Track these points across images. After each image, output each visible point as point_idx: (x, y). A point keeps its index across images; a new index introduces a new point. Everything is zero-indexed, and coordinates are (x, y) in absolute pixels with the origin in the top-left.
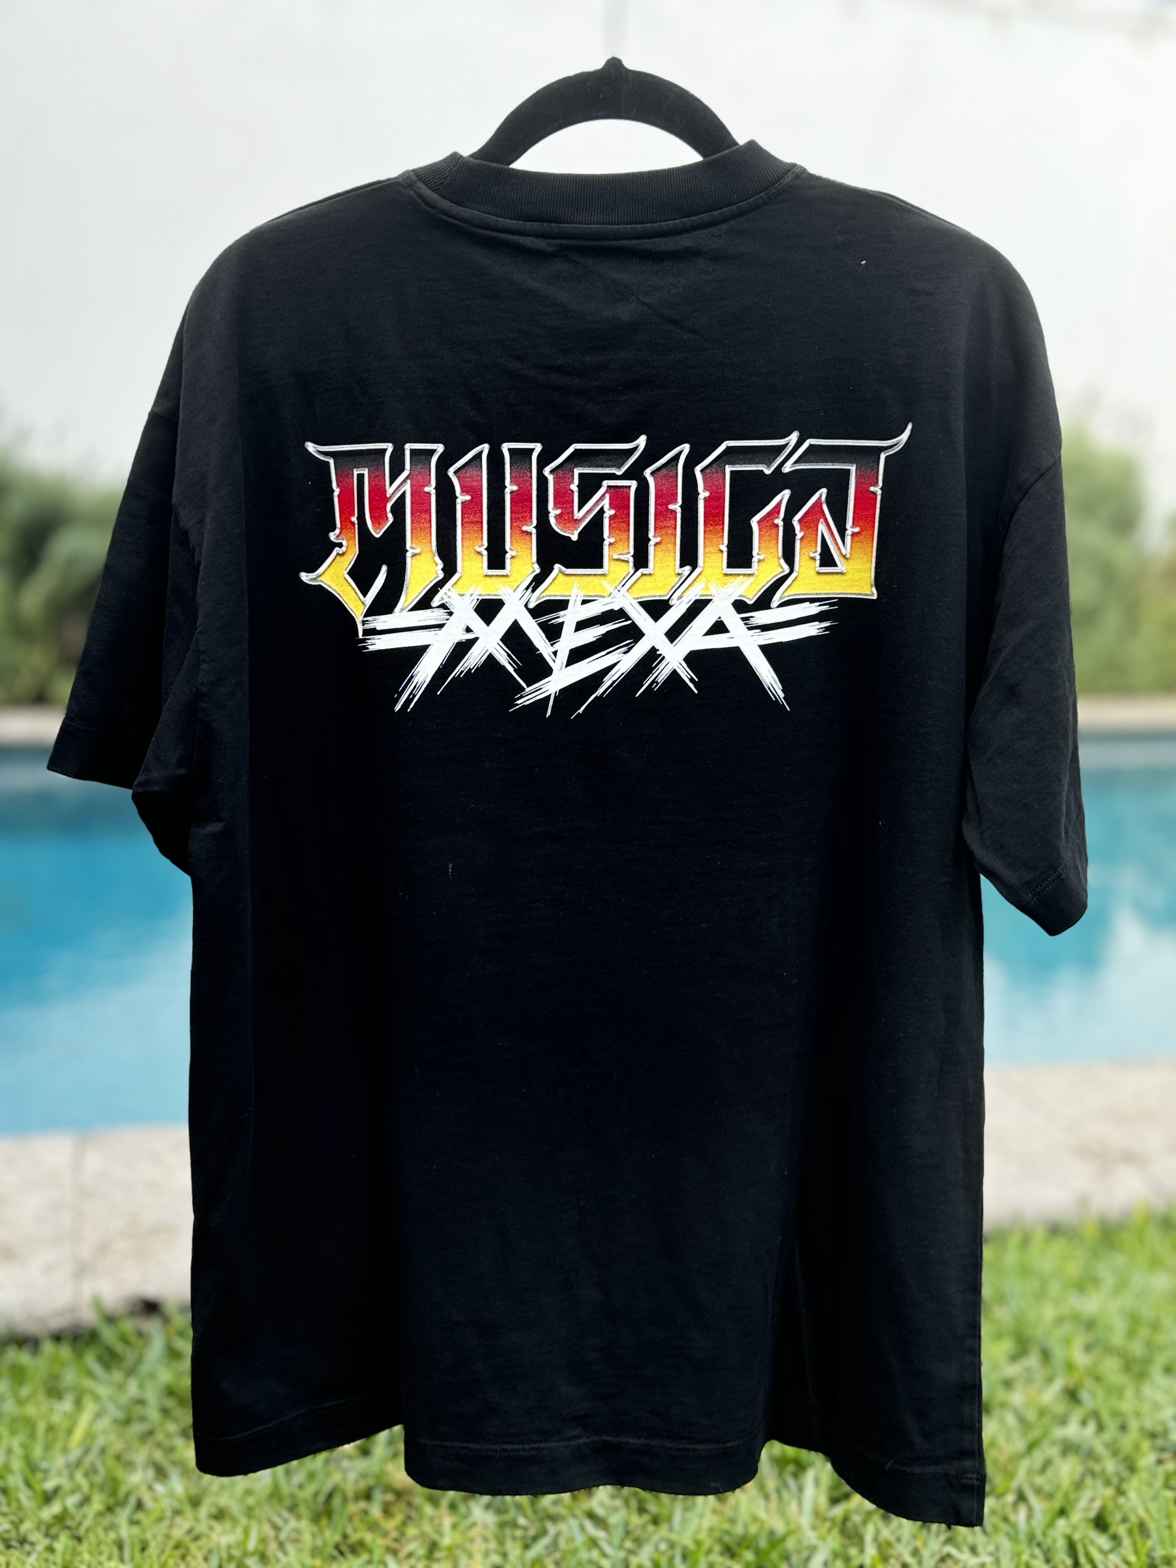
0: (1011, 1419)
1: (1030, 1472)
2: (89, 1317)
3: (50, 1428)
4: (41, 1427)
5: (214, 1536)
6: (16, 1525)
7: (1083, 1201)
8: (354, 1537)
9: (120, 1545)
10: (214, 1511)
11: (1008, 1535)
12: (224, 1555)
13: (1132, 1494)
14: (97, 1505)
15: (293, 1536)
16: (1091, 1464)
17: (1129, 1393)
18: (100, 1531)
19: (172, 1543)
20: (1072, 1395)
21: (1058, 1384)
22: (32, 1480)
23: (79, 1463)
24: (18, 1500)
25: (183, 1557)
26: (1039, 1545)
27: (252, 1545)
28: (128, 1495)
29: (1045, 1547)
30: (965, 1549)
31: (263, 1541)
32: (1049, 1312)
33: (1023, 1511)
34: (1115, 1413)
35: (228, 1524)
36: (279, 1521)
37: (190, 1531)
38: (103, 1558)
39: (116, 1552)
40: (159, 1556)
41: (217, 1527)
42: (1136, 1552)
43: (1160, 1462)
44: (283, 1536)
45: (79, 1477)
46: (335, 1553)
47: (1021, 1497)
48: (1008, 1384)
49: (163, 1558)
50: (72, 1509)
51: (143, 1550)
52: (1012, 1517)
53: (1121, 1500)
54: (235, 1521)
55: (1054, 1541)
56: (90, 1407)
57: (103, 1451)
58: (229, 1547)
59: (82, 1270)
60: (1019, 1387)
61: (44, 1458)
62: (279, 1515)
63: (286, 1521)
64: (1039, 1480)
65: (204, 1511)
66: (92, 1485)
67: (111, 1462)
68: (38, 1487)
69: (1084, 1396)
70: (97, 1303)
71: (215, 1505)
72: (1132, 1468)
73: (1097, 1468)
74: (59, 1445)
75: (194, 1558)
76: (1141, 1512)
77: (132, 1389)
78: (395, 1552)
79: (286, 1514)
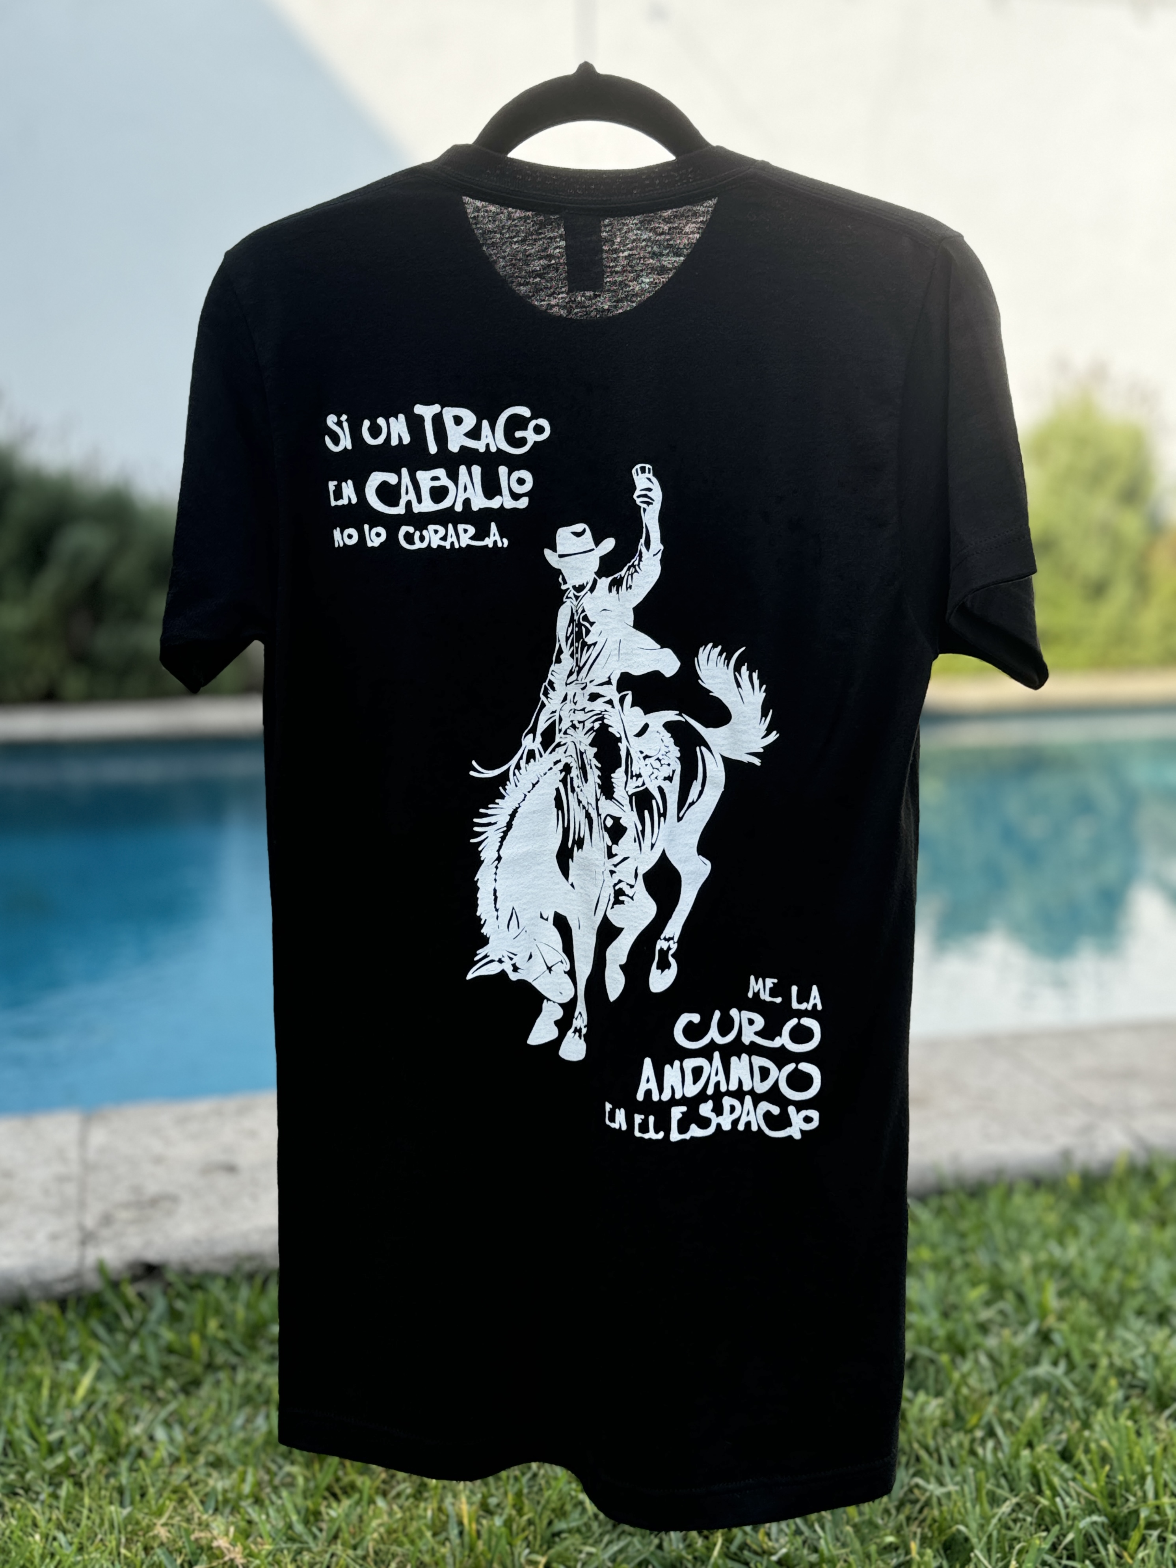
0: (984, 1360)
1: (1001, 1409)
2: (93, 1282)
3: (55, 1386)
4: (47, 1384)
5: (211, 1482)
6: (21, 1475)
7: (1066, 1155)
8: (346, 1480)
9: (121, 1491)
10: (211, 1459)
11: (974, 1466)
12: (220, 1498)
13: (1097, 1427)
14: (98, 1454)
15: (288, 1480)
16: (1060, 1400)
17: (1101, 1334)
18: (102, 1479)
19: (170, 1488)
20: (1045, 1337)
21: (1032, 1328)
22: (36, 1433)
23: (82, 1418)
24: (23, 1453)
25: (181, 1501)
26: (1005, 1475)
27: (247, 1488)
28: (129, 1445)
29: (1010, 1477)
30: (932, 1480)
31: (259, 1484)
32: (1026, 1260)
33: (990, 1444)
34: (1086, 1353)
35: (225, 1472)
36: (274, 1467)
37: (188, 1477)
38: (104, 1503)
39: (116, 1495)
40: (157, 1501)
41: (215, 1474)
42: (1097, 1480)
43: (1127, 1398)
44: (277, 1481)
45: (82, 1429)
46: (327, 1494)
47: (991, 1433)
48: (983, 1328)
49: (161, 1501)
50: (74, 1459)
51: (143, 1495)
52: (980, 1451)
53: (1086, 1433)
54: (231, 1468)
55: (1019, 1471)
56: (94, 1366)
57: (105, 1406)
58: (225, 1491)
59: (87, 1238)
60: (995, 1329)
61: (49, 1414)
62: (274, 1461)
63: (280, 1468)
64: (1008, 1415)
65: (201, 1460)
66: (94, 1436)
67: (113, 1416)
68: (42, 1440)
69: (1056, 1337)
70: (101, 1268)
71: (212, 1453)
72: (1099, 1402)
73: (1066, 1404)
74: (63, 1401)
75: (192, 1500)
76: (1104, 1443)
77: (135, 1348)
78: (384, 1494)
79: (280, 1461)
